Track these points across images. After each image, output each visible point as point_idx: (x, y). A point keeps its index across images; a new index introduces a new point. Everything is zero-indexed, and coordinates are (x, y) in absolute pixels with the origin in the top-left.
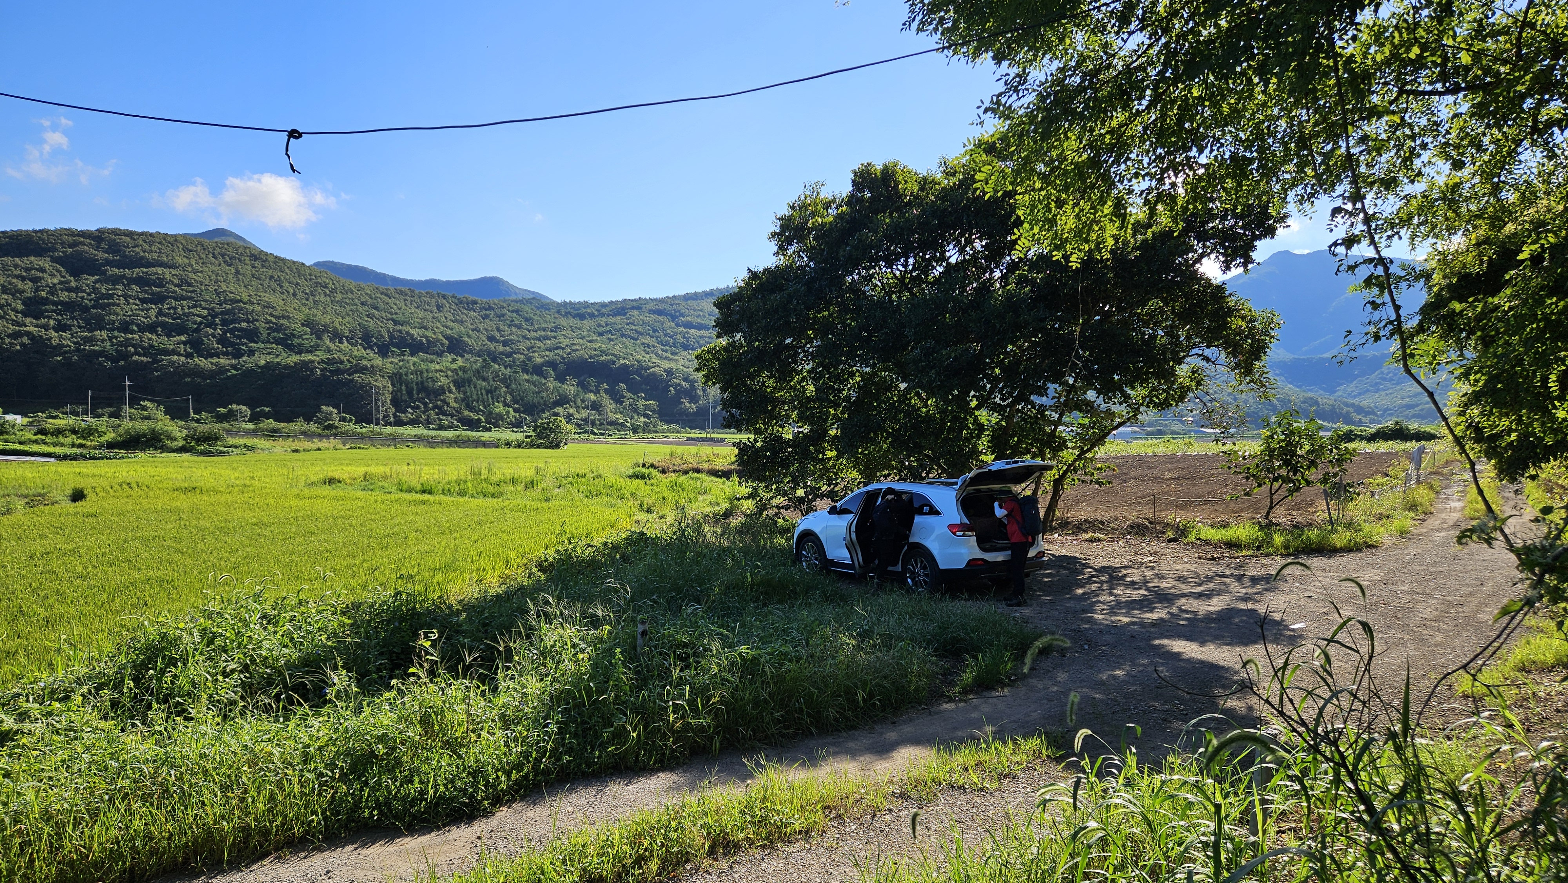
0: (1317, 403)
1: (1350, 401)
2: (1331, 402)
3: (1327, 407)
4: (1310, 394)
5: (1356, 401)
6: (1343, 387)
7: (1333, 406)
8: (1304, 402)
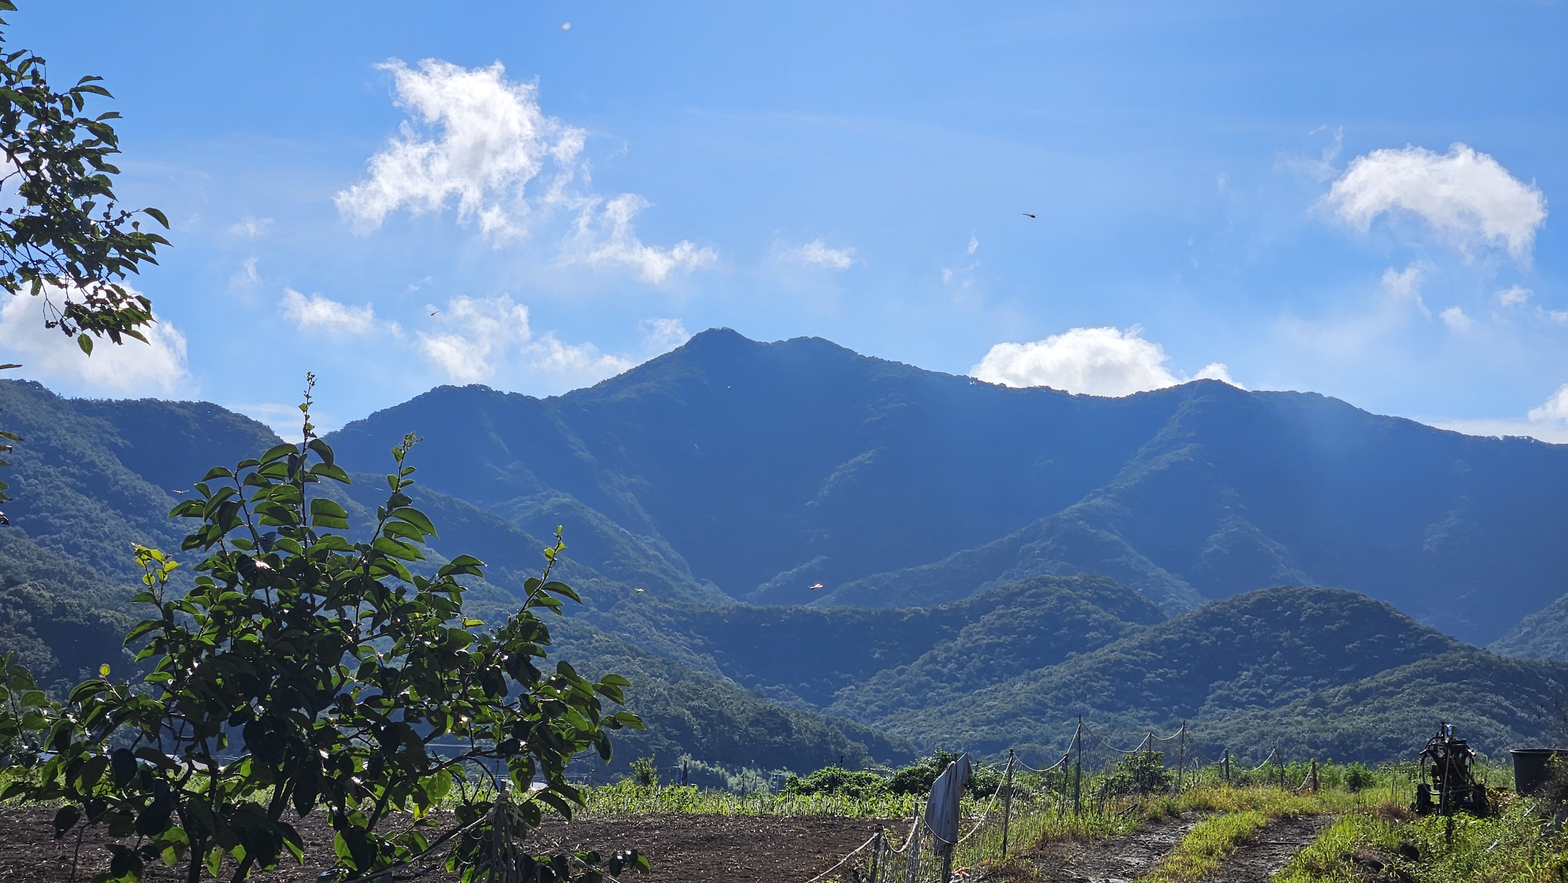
0: (785, 726)
1: (863, 726)
2: (817, 727)
3: (808, 739)
4: (772, 703)
5: (875, 727)
6: (846, 691)
7: (823, 735)
8: (755, 723)
